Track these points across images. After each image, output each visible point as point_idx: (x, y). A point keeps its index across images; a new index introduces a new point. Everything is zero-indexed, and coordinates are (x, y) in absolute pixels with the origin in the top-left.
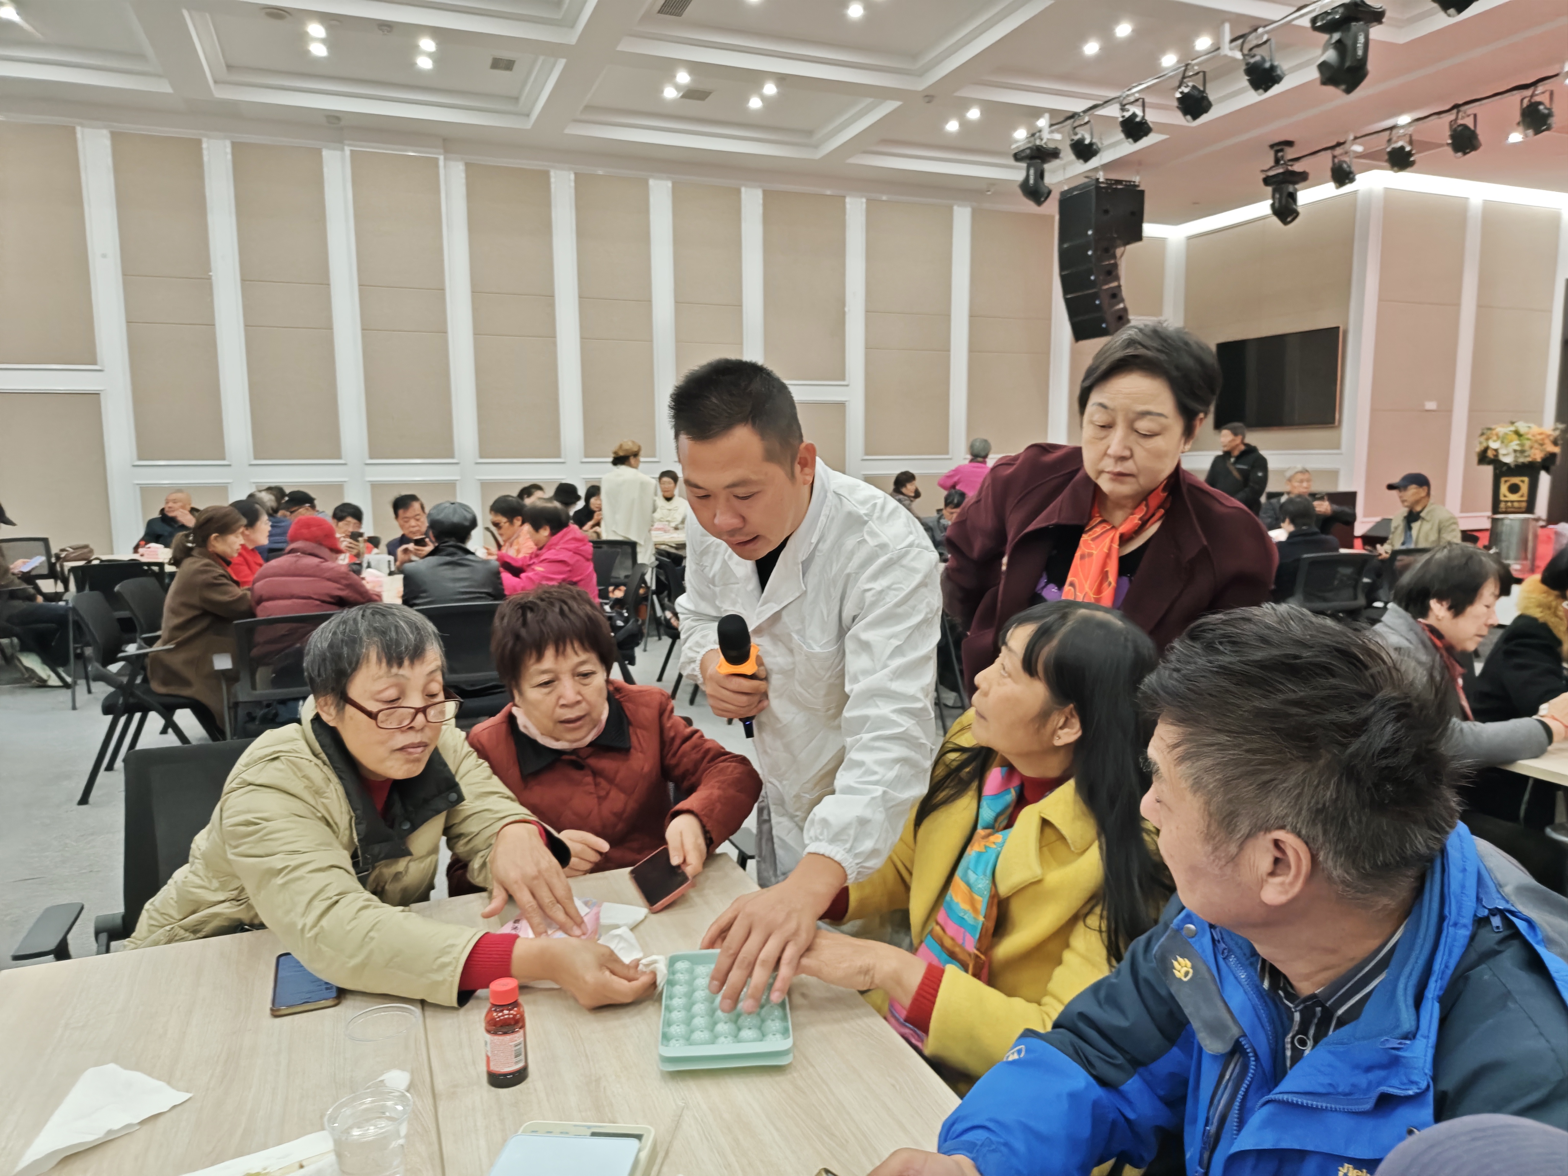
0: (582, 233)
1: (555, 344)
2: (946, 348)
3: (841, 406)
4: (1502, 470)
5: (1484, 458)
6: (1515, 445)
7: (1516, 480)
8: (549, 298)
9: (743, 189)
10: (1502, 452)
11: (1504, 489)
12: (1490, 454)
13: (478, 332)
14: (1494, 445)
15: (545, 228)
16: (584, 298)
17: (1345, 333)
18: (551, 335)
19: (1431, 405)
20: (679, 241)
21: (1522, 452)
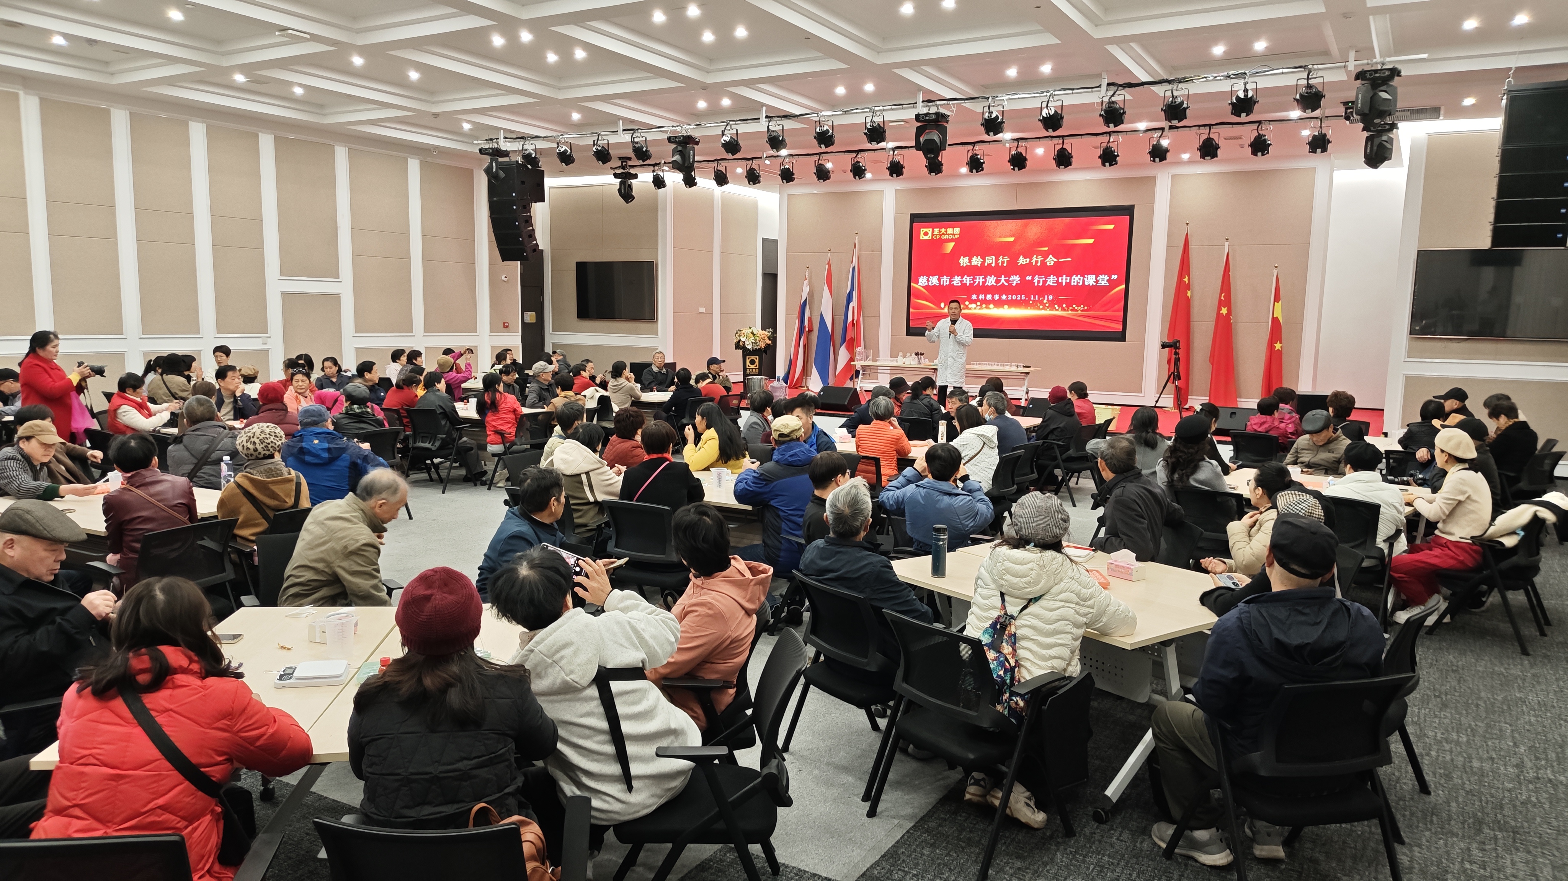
0: (136, 159)
1: (116, 244)
2: (407, 257)
3: (336, 297)
4: (746, 353)
5: (738, 346)
6: (752, 339)
7: (753, 358)
8: (110, 207)
9: (260, 134)
10: (747, 343)
11: (748, 362)
12: (741, 344)
13: (52, 234)
14: (743, 339)
15: (107, 153)
16: (139, 209)
17: (657, 265)
18: (112, 237)
19: (702, 310)
20: (212, 169)
21: (756, 343)
